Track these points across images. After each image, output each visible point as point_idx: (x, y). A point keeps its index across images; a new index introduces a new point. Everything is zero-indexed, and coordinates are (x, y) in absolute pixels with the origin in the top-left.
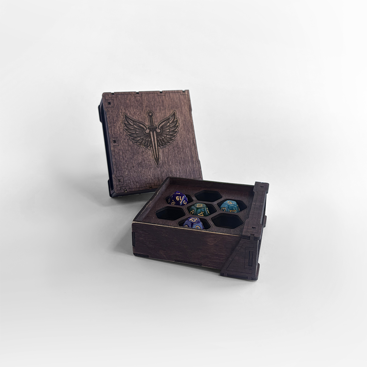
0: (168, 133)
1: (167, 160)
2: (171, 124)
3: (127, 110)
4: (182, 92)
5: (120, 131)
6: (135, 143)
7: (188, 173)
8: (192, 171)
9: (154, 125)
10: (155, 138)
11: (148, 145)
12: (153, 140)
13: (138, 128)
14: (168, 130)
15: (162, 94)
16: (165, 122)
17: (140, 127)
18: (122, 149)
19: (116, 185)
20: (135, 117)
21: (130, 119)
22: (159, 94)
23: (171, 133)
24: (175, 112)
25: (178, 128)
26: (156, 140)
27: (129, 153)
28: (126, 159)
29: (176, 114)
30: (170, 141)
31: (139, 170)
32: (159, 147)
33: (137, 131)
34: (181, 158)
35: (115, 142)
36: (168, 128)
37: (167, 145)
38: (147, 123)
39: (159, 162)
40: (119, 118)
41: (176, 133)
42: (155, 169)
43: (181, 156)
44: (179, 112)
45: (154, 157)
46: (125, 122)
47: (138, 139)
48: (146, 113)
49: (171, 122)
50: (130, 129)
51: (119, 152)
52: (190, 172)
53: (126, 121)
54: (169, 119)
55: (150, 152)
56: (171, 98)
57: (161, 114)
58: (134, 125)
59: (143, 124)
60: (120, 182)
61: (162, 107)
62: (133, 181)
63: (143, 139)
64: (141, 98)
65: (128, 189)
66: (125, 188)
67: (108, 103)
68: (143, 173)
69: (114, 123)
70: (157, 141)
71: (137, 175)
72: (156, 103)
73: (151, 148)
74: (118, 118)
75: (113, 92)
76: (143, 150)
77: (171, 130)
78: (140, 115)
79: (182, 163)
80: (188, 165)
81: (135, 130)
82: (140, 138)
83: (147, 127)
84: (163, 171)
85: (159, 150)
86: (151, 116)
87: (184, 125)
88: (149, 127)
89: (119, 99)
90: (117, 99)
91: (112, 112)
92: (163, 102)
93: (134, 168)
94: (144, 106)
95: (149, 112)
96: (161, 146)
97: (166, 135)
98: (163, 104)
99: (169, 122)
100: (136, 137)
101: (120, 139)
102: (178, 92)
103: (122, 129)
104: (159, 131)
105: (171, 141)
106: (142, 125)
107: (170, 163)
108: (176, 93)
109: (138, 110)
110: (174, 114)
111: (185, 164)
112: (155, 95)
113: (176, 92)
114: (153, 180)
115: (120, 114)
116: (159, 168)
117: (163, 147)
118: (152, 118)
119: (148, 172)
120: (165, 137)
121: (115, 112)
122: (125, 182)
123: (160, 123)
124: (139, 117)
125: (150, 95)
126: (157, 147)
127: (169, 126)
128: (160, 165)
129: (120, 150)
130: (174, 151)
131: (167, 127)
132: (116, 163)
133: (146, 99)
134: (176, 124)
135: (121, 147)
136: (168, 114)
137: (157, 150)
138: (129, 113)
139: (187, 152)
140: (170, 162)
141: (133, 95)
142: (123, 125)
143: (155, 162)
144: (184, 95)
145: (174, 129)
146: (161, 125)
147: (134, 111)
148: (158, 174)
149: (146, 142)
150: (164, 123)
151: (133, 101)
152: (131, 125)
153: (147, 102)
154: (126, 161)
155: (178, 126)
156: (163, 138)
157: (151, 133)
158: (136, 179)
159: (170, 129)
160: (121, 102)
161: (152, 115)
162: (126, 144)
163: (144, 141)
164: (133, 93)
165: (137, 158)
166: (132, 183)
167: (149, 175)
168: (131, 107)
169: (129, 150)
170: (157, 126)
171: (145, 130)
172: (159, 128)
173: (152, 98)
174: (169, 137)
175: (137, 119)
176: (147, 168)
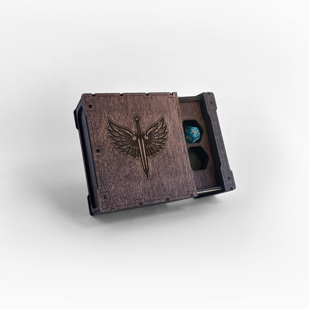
0: (157, 140)
1: (157, 171)
2: (160, 130)
3: (111, 114)
4: (170, 94)
5: (103, 139)
6: (121, 153)
7: (181, 186)
8: (185, 183)
9: (142, 132)
10: (143, 145)
11: (136, 155)
12: (141, 149)
13: (124, 135)
14: (157, 137)
15: (149, 97)
16: (154, 128)
17: (126, 133)
18: (107, 160)
19: (101, 203)
20: (120, 123)
21: (114, 124)
22: (145, 96)
23: (160, 141)
24: (163, 117)
25: (167, 135)
26: (144, 148)
27: (115, 164)
28: (112, 171)
29: (164, 119)
30: (159, 150)
31: (127, 184)
32: (148, 157)
33: (123, 139)
34: (173, 168)
35: (98, 151)
36: (157, 135)
37: (156, 154)
38: (134, 130)
39: (149, 174)
40: (102, 123)
41: (166, 141)
42: (145, 182)
43: (172, 166)
44: (167, 117)
45: (142, 168)
46: (108, 128)
47: (124, 147)
48: (132, 118)
49: (159, 128)
50: (115, 136)
51: (104, 164)
52: (183, 185)
53: (110, 127)
54: (157, 124)
55: (138, 163)
56: (159, 101)
57: (149, 119)
58: (119, 132)
59: (129, 130)
60: (106, 199)
61: (149, 112)
62: (120, 197)
63: (130, 147)
64: (125, 100)
65: (115, 208)
66: (112, 206)
67: (89, 105)
68: (132, 187)
69: (96, 130)
70: (146, 149)
71: (125, 190)
72: (142, 106)
73: (140, 158)
74: (100, 123)
75: (93, 93)
76: (130, 160)
77: (160, 137)
78: (125, 121)
79: (174, 175)
80: (180, 176)
81: (121, 137)
82: (126, 147)
83: (134, 134)
84: (153, 184)
85: (148, 160)
86: (137, 122)
87: (173, 131)
88: (136, 133)
89: (101, 102)
90: (99, 101)
91: (94, 116)
92: (150, 105)
93: (121, 181)
94: (129, 109)
95: (135, 116)
96: (150, 156)
97: (154, 142)
98: (150, 107)
99: (156, 129)
100: (122, 146)
101: (104, 148)
102: (165, 94)
103: (105, 136)
104: (147, 138)
105: (161, 150)
106: (128, 132)
107: (161, 175)
108: (164, 96)
109: (123, 114)
110: (162, 118)
111: (177, 175)
112: (140, 97)
113: (163, 94)
114: (143, 194)
115: (103, 118)
116: (150, 181)
117: (152, 156)
118: (139, 123)
119: (137, 186)
120: (153, 145)
121: (97, 116)
122: (111, 198)
123: (147, 129)
124: (125, 123)
125: (135, 97)
126: (145, 157)
127: (157, 132)
128: (150, 177)
129: (104, 160)
130: (164, 161)
131: (155, 134)
132: (101, 176)
133: (132, 101)
134: (165, 131)
135: (105, 157)
136: (155, 118)
137: (146, 159)
138: (113, 118)
139: (178, 162)
140: (161, 173)
141: (117, 97)
142: (107, 132)
143: (145, 174)
144: (171, 98)
145: (163, 136)
146: (149, 132)
147: (118, 115)
148: (148, 188)
149: (133, 151)
150: (152, 129)
151: (117, 103)
152: (116, 131)
153: (133, 105)
154: (112, 174)
155: (167, 132)
156: (152, 146)
157: (139, 140)
158: (124, 195)
159: (158, 136)
160: (103, 105)
161: (139, 120)
162: (111, 153)
163: (131, 149)
164: (116, 95)
165: (124, 169)
166: (120, 200)
167: (139, 190)
168: (115, 111)
169: (114, 161)
170: (145, 133)
171: (132, 138)
172: (147, 135)
173: (138, 100)
174: (158, 145)
175: (122, 125)
176: (136, 182)
